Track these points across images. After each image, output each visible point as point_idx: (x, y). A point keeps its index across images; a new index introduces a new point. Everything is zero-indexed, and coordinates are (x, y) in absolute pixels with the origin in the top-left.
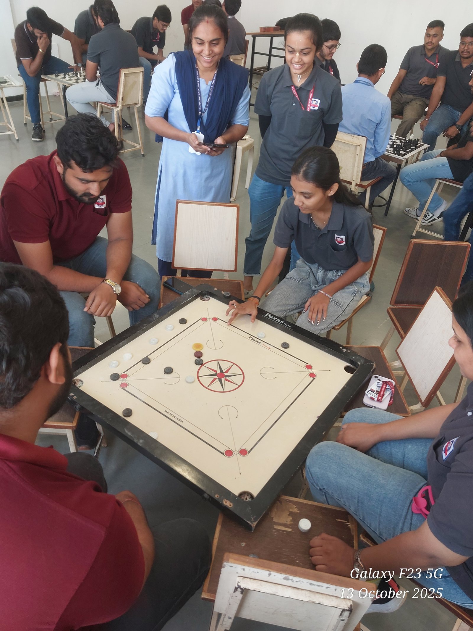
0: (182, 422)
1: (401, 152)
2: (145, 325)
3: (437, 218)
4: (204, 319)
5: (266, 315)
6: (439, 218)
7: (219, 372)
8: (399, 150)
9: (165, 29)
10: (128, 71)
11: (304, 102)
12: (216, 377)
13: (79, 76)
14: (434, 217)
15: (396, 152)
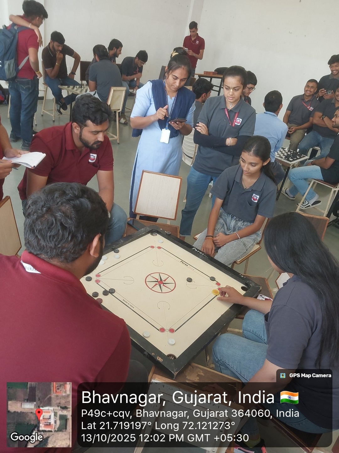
0: (134, 308)
1: (290, 159)
2: (114, 246)
3: (311, 205)
4: (153, 247)
5: (193, 249)
6: (312, 205)
7: (159, 280)
8: (289, 158)
9: (142, 65)
10: (116, 89)
11: (232, 120)
12: (157, 283)
13: (83, 88)
14: (309, 204)
15: (287, 159)
